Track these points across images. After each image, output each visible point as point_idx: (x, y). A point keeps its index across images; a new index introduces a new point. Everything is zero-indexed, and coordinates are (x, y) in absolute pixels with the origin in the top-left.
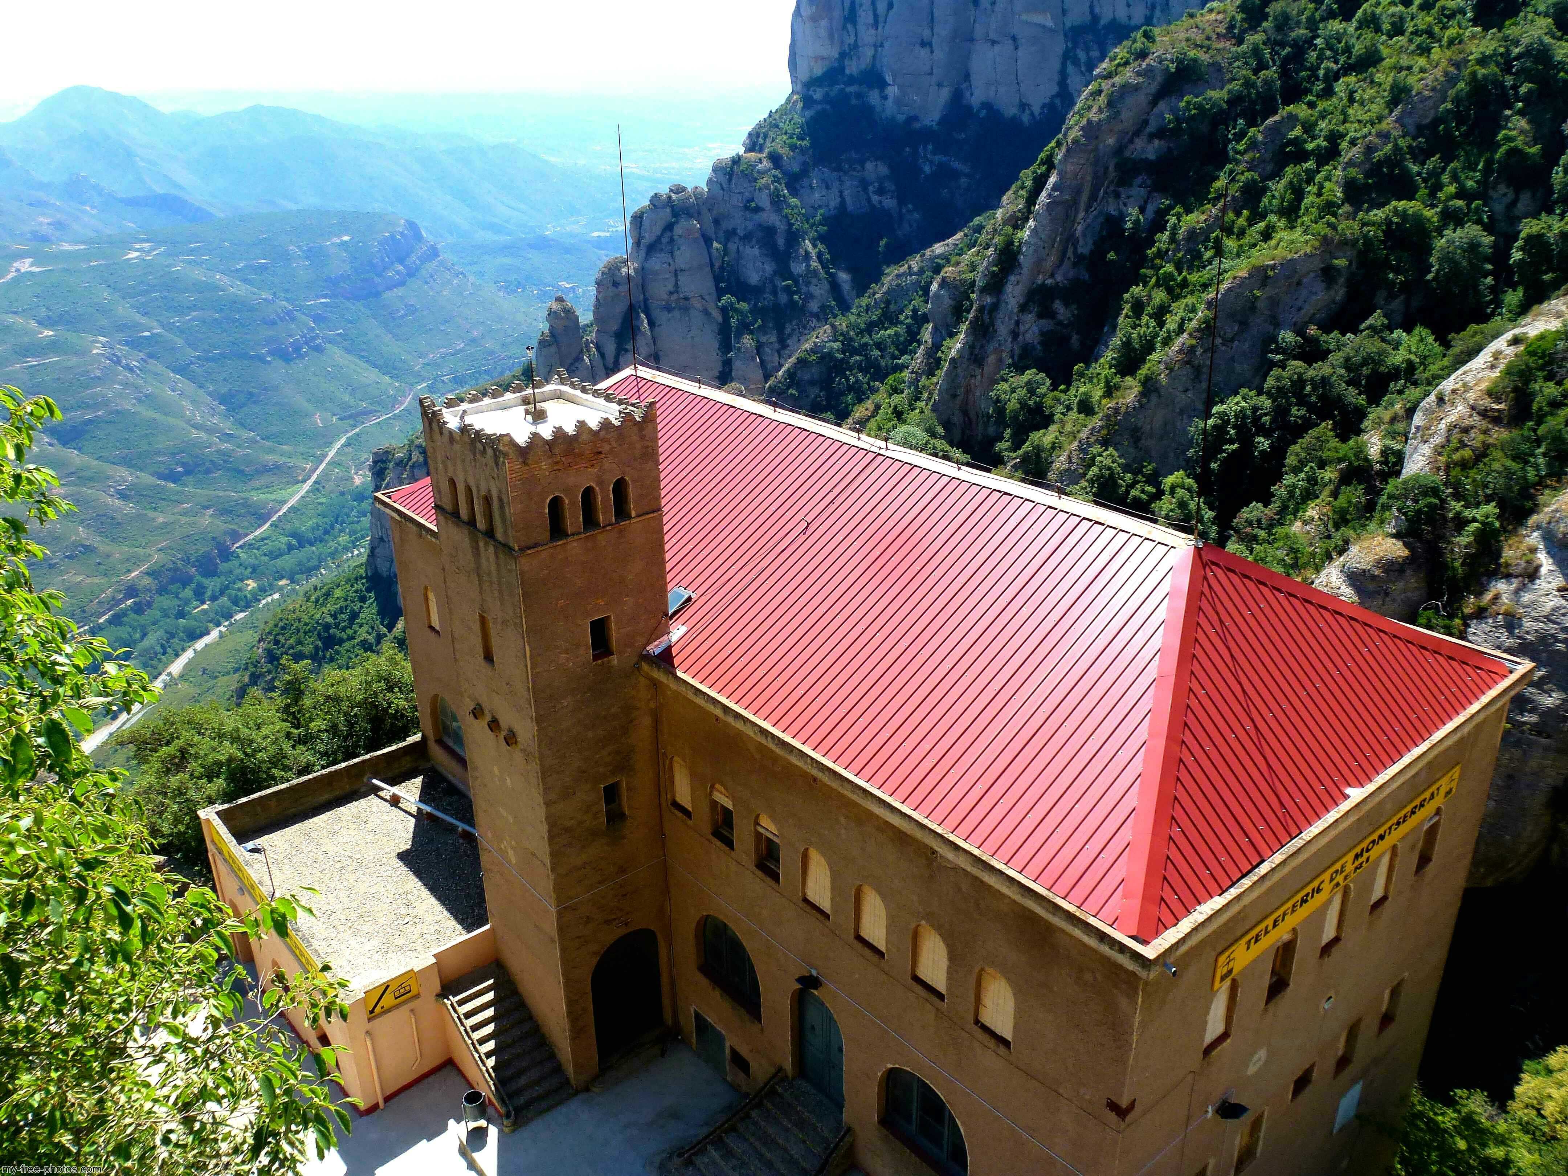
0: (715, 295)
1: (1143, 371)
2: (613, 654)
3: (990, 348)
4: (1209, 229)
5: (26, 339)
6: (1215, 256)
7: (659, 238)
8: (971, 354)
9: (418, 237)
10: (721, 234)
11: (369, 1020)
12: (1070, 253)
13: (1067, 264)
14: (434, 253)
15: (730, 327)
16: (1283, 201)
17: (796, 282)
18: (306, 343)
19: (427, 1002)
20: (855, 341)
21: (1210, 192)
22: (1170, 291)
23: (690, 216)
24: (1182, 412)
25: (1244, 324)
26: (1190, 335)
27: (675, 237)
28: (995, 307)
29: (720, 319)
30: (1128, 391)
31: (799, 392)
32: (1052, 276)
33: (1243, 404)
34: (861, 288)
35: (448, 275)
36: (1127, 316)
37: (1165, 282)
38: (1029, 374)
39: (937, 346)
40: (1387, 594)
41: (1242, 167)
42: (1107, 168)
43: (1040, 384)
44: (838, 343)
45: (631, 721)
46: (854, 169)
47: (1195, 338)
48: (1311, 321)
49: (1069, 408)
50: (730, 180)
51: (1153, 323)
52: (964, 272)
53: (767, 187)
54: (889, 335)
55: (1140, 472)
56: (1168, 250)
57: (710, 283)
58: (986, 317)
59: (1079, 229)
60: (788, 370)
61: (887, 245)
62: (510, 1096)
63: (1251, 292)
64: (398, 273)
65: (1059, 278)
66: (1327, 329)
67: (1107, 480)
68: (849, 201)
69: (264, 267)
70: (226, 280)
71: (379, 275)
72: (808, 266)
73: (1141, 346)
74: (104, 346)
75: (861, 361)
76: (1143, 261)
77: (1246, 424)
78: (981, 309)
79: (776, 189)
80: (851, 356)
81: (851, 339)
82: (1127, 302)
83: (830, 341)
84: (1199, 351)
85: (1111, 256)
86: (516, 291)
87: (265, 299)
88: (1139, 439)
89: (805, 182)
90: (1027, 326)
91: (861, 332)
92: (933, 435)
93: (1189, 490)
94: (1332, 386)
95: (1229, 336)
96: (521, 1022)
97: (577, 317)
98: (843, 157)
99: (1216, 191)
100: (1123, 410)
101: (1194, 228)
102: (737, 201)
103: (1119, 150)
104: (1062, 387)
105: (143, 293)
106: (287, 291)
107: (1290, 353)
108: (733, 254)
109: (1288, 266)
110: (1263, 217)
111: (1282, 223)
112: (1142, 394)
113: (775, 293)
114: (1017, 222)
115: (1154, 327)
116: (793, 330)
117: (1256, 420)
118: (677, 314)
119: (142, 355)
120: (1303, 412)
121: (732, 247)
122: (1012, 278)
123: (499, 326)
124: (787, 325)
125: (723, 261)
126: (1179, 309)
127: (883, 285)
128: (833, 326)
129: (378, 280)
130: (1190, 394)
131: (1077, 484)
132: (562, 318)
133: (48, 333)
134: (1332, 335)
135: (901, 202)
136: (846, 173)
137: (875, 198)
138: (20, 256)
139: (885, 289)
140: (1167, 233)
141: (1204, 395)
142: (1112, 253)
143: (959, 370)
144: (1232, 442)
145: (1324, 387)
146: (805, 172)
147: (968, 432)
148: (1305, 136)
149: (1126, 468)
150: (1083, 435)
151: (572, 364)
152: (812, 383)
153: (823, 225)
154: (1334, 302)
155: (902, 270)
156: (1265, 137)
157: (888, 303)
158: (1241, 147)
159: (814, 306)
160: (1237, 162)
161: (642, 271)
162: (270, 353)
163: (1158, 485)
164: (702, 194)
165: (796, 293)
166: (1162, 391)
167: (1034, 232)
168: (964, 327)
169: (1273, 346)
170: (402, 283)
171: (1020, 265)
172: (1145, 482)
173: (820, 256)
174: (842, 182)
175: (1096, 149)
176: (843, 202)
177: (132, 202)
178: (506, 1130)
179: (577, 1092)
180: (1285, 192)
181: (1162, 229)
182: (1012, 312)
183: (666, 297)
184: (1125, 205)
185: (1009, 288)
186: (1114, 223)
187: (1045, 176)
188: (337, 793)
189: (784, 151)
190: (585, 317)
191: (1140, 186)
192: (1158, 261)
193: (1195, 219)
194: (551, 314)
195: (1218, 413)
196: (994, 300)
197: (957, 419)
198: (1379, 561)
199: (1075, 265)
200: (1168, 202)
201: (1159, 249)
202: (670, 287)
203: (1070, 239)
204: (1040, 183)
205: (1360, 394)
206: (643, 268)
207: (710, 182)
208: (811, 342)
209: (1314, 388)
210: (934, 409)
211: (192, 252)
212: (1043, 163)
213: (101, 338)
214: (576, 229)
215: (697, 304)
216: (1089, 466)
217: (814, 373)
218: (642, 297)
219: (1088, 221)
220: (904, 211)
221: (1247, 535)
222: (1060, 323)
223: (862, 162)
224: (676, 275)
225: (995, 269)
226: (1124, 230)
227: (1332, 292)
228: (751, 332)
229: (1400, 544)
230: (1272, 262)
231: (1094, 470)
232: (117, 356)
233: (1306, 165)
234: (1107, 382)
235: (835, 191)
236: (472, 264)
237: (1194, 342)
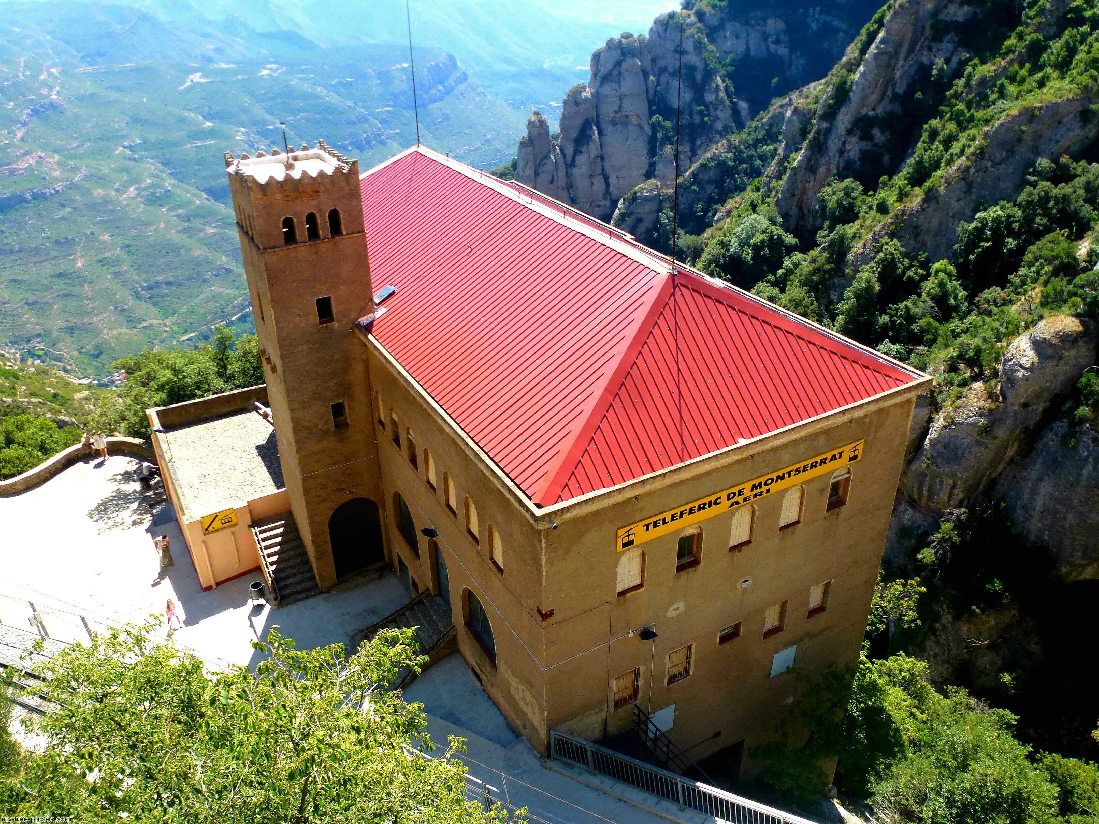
0: (648, 116)
1: (928, 184)
2: (333, 321)
3: (823, 161)
4: (997, 77)
5: (195, 128)
6: (999, 98)
7: (611, 71)
8: (808, 164)
9: (454, 65)
10: (656, 71)
11: (205, 534)
12: (889, 93)
13: (886, 101)
14: (464, 78)
15: (656, 139)
16: (1059, 56)
17: (707, 108)
18: (374, 138)
19: (242, 528)
20: (744, 153)
21: (1001, 48)
22: (959, 124)
23: (634, 56)
24: (954, 217)
25: (1011, 152)
26: (968, 158)
27: (622, 71)
28: (828, 131)
29: (650, 133)
30: (915, 198)
31: (700, 189)
32: (874, 109)
33: (1000, 212)
34: (754, 114)
35: (473, 94)
36: (924, 142)
37: (958, 118)
38: (848, 181)
39: (786, 158)
40: (1061, 358)
41: (1030, 29)
42: (924, 28)
43: (854, 189)
44: (732, 154)
45: (350, 365)
46: (758, 25)
47: (971, 161)
48: (1066, 152)
49: (871, 208)
50: (666, 30)
51: (941, 147)
52: (810, 103)
53: (692, 36)
54: (770, 150)
55: (916, 258)
56: (962, 92)
57: (644, 107)
58: (822, 138)
59: (898, 74)
60: (693, 172)
61: (778, 84)
62: (280, 589)
63: (1020, 127)
64: (439, 91)
65: (879, 110)
66: (1076, 158)
67: (890, 263)
68: (752, 48)
69: (350, 84)
70: (324, 92)
71: (426, 92)
72: (717, 96)
73: (930, 165)
74: (244, 134)
75: (747, 168)
76: (942, 100)
77: (1000, 228)
78: (818, 132)
79: (699, 38)
80: (740, 164)
81: (741, 152)
82: (926, 131)
83: (725, 152)
84: (972, 170)
85: (919, 95)
86: (519, 108)
87: (349, 107)
88: (918, 234)
89: (721, 33)
90: (851, 146)
91: (749, 147)
92: (773, 222)
93: (950, 275)
94: (1070, 202)
95: (998, 160)
96: (297, 547)
97: (548, 127)
98: (752, 15)
99: (1007, 48)
100: (908, 212)
101: (985, 76)
102: (670, 45)
103: (935, 14)
104: (871, 193)
105: (271, 99)
106: (364, 101)
107: (1042, 175)
108: (664, 86)
109: (1053, 108)
110: (1041, 68)
111: (1055, 74)
112: (925, 201)
113: (691, 115)
114: (851, 68)
115: (941, 151)
116: (702, 143)
117: (1008, 225)
118: (619, 127)
119: (268, 142)
120: (1045, 221)
121: (663, 79)
122: (843, 110)
123: (505, 132)
124: (698, 139)
125: (656, 90)
126: (963, 139)
127: (769, 112)
128: (729, 141)
129: (425, 96)
130: (962, 203)
131: (867, 264)
132: (538, 127)
133: (209, 124)
134: (1081, 163)
135: (792, 50)
136: (752, 27)
137: (772, 47)
138: (194, 71)
139: (770, 115)
140: (964, 79)
141: (973, 205)
142: (919, 93)
143: (798, 176)
144: (987, 240)
145: (1063, 203)
146: (721, 26)
147: (801, 222)
148: (1085, 6)
149: (905, 255)
150: (877, 229)
151: (542, 160)
152: (709, 182)
153: (732, 66)
154: (1087, 138)
155: (784, 102)
156: (1052, 6)
157: (771, 125)
158: (1032, 13)
159: (719, 126)
160: (1027, 25)
161: (597, 95)
162: (350, 144)
163: (927, 269)
164: (644, 40)
165: (706, 116)
166: (940, 199)
167: (863, 75)
168: (805, 144)
169: (1031, 170)
170: (442, 99)
171: (850, 99)
172: (919, 266)
173: (726, 89)
174: (748, 34)
175: (916, 13)
176: (748, 49)
177: (266, 36)
178: (274, 607)
179: (321, 592)
180: (1062, 50)
181: (960, 76)
182: (841, 135)
183: (612, 115)
184: (935, 56)
185: (840, 117)
186: (925, 70)
187: (876, 32)
188: (234, 408)
189: (707, 10)
190: (554, 127)
191: (949, 42)
192: (953, 101)
193: (987, 69)
194: (531, 124)
195: (979, 218)
196: (829, 125)
197: (794, 212)
198: (1057, 333)
199: (892, 101)
200: (968, 55)
201: (956, 92)
202: (616, 108)
203: (890, 82)
204: (871, 37)
205: (1094, 210)
206: (597, 93)
207: (651, 31)
208: (711, 152)
209: (1056, 204)
210: (777, 204)
211: (303, 71)
212: (875, 22)
213: (242, 129)
214: (566, 64)
215: (634, 121)
216: (879, 252)
217: (712, 174)
218: (595, 114)
219: (906, 68)
220: (793, 57)
221: (985, 310)
222: (876, 145)
223: (765, 19)
224: (621, 99)
225: (831, 102)
226: (931, 76)
227: (1087, 130)
228: (672, 144)
229: (1077, 322)
230: (1039, 105)
231: (881, 255)
232: (251, 142)
233: (1081, 29)
234: (900, 190)
235: (742, 41)
236: (490, 86)
237: (969, 163)
